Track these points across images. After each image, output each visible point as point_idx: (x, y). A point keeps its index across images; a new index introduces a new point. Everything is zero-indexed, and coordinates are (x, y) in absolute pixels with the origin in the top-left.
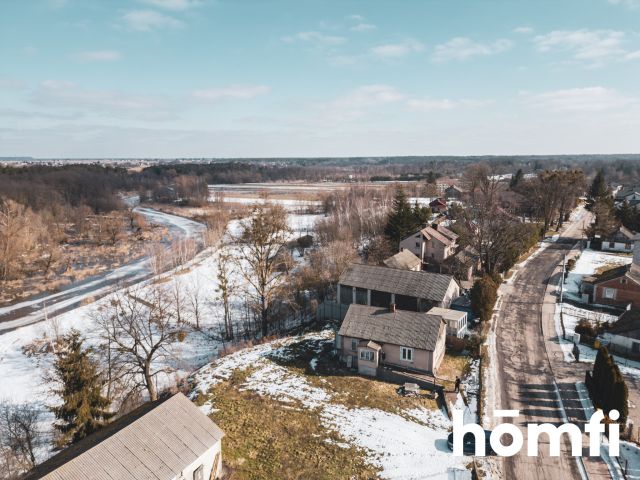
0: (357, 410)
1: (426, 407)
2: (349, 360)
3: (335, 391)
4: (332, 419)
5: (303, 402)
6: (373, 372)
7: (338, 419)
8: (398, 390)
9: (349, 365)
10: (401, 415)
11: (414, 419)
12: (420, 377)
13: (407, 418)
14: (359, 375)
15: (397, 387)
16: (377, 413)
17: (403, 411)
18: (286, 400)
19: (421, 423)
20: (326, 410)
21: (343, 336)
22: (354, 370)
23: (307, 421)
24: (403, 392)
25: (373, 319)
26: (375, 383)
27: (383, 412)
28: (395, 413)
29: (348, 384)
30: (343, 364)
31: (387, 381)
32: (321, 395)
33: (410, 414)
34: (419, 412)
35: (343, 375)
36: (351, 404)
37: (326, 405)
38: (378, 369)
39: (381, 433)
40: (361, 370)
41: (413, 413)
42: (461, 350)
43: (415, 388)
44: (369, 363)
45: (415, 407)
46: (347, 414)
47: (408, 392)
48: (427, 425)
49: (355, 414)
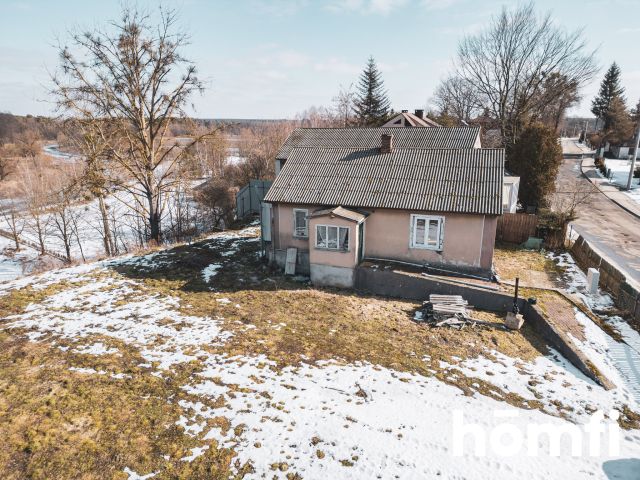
0: (305, 369)
1: (504, 351)
2: (290, 257)
3: (246, 321)
4: (221, 402)
5: (145, 354)
6: (347, 278)
7: (238, 403)
8: (411, 314)
9: (290, 270)
10: (443, 377)
11: (486, 389)
12: (464, 282)
13: (466, 386)
14: (313, 286)
15: (409, 306)
16: (366, 374)
17: (443, 365)
18: (98, 350)
19: (515, 400)
20: (209, 373)
21: (275, 204)
22: (303, 277)
23: (128, 413)
24: (430, 317)
25: (344, 168)
26: (353, 300)
27: (385, 372)
28: (423, 372)
29: (286, 304)
30: (276, 269)
31: (380, 296)
32: (205, 331)
33: (469, 374)
34: (492, 367)
35: (272, 288)
36: (289, 352)
37: (211, 359)
38: (357, 270)
39: (390, 444)
40: (317, 274)
41: (476, 368)
42: (525, 238)
43: (459, 305)
44: (337, 258)
45: (474, 353)
46: (273, 385)
47: (443, 315)
48: (536, 405)
49: (298, 382)
